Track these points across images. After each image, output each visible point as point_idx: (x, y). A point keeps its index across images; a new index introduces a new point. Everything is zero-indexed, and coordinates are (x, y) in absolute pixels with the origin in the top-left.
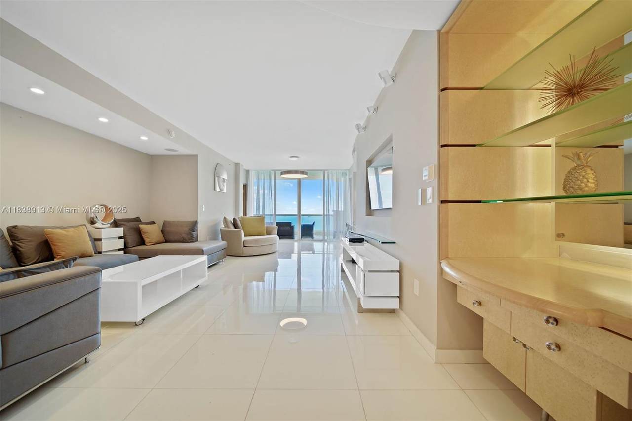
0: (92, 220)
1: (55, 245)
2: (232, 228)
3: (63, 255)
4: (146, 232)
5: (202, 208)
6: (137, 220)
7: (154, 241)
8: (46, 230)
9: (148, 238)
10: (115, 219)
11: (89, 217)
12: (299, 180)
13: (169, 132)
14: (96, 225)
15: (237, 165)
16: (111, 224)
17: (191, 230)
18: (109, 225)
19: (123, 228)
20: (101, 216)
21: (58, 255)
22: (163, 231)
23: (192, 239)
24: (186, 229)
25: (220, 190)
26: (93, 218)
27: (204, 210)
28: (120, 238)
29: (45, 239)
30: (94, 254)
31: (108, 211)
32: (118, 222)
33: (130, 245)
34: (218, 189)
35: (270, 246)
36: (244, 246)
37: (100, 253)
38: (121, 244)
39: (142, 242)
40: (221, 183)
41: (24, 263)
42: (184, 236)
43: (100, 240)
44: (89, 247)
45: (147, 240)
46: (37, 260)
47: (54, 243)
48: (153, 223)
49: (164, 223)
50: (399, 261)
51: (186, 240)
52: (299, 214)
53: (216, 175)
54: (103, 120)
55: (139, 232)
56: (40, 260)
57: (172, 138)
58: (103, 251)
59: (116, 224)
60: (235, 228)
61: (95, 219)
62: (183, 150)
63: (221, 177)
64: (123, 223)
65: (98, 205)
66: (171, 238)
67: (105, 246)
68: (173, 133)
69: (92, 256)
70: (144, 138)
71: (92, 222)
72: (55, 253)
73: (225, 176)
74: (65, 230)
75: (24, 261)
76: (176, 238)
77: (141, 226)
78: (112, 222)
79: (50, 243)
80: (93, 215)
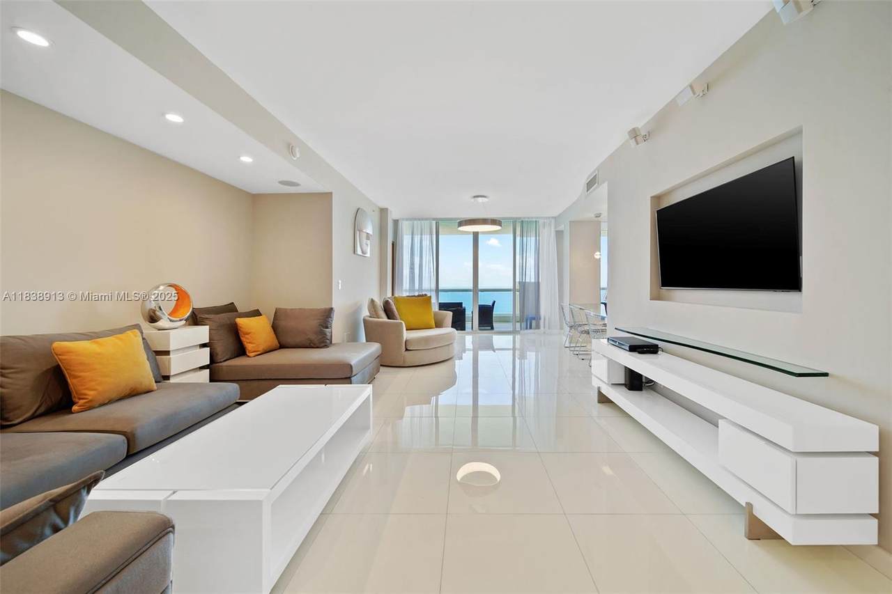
0: (152, 314)
1: (75, 377)
2: (385, 319)
3: (90, 398)
4: (249, 331)
5: (338, 284)
6: (231, 308)
7: (261, 349)
8: (56, 344)
9: (250, 343)
10: (193, 308)
11: (147, 311)
12: (476, 235)
13: (291, 149)
14: (160, 324)
15: (383, 212)
16: (186, 320)
17: (322, 325)
18: (184, 322)
19: (208, 327)
20: (168, 306)
21: (80, 399)
22: (275, 327)
23: (323, 342)
24: (314, 323)
25: (363, 252)
26: (154, 311)
27: (340, 288)
28: (204, 345)
29: (54, 364)
30: (155, 386)
31: (182, 295)
32: (199, 316)
33: (220, 357)
34: (359, 252)
35: (447, 347)
36: (407, 350)
37: (167, 378)
38: (204, 357)
39: (241, 351)
40: (364, 240)
41: (6, 420)
42: (313, 337)
43: (167, 353)
44: (145, 374)
45: (249, 347)
46: (36, 411)
47: (73, 373)
48: (256, 313)
49: (276, 313)
50: (877, 427)
51: (315, 344)
52: (476, 290)
53: (356, 228)
54: (174, 118)
55: (235, 331)
56: (42, 410)
57: (295, 159)
58: (172, 374)
59: (195, 319)
60: (389, 318)
61: (158, 313)
62: (308, 183)
63: (364, 231)
64: (207, 316)
65: (163, 285)
66: (290, 340)
67: (176, 364)
68: (297, 149)
69: (152, 391)
70: (246, 159)
71: (153, 319)
72: (74, 394)
73: (369, 229)
74: (97, 343)
75: (7, 416)
76: (298, 340)
77: (240, 321)
78: (188, 317)
79: (65, 372)
80: (153, 305)
